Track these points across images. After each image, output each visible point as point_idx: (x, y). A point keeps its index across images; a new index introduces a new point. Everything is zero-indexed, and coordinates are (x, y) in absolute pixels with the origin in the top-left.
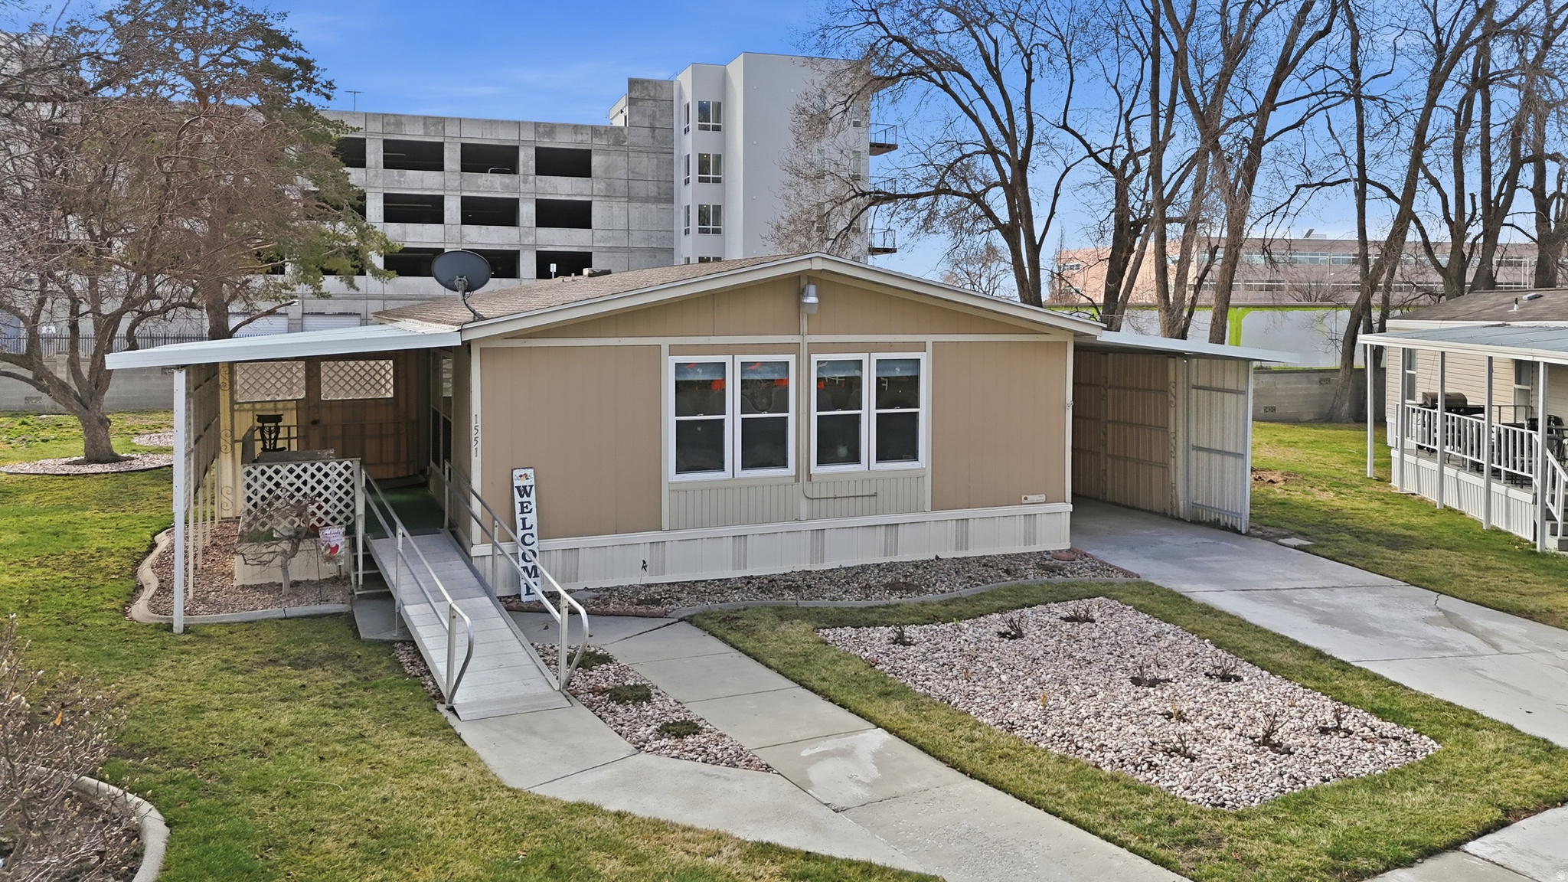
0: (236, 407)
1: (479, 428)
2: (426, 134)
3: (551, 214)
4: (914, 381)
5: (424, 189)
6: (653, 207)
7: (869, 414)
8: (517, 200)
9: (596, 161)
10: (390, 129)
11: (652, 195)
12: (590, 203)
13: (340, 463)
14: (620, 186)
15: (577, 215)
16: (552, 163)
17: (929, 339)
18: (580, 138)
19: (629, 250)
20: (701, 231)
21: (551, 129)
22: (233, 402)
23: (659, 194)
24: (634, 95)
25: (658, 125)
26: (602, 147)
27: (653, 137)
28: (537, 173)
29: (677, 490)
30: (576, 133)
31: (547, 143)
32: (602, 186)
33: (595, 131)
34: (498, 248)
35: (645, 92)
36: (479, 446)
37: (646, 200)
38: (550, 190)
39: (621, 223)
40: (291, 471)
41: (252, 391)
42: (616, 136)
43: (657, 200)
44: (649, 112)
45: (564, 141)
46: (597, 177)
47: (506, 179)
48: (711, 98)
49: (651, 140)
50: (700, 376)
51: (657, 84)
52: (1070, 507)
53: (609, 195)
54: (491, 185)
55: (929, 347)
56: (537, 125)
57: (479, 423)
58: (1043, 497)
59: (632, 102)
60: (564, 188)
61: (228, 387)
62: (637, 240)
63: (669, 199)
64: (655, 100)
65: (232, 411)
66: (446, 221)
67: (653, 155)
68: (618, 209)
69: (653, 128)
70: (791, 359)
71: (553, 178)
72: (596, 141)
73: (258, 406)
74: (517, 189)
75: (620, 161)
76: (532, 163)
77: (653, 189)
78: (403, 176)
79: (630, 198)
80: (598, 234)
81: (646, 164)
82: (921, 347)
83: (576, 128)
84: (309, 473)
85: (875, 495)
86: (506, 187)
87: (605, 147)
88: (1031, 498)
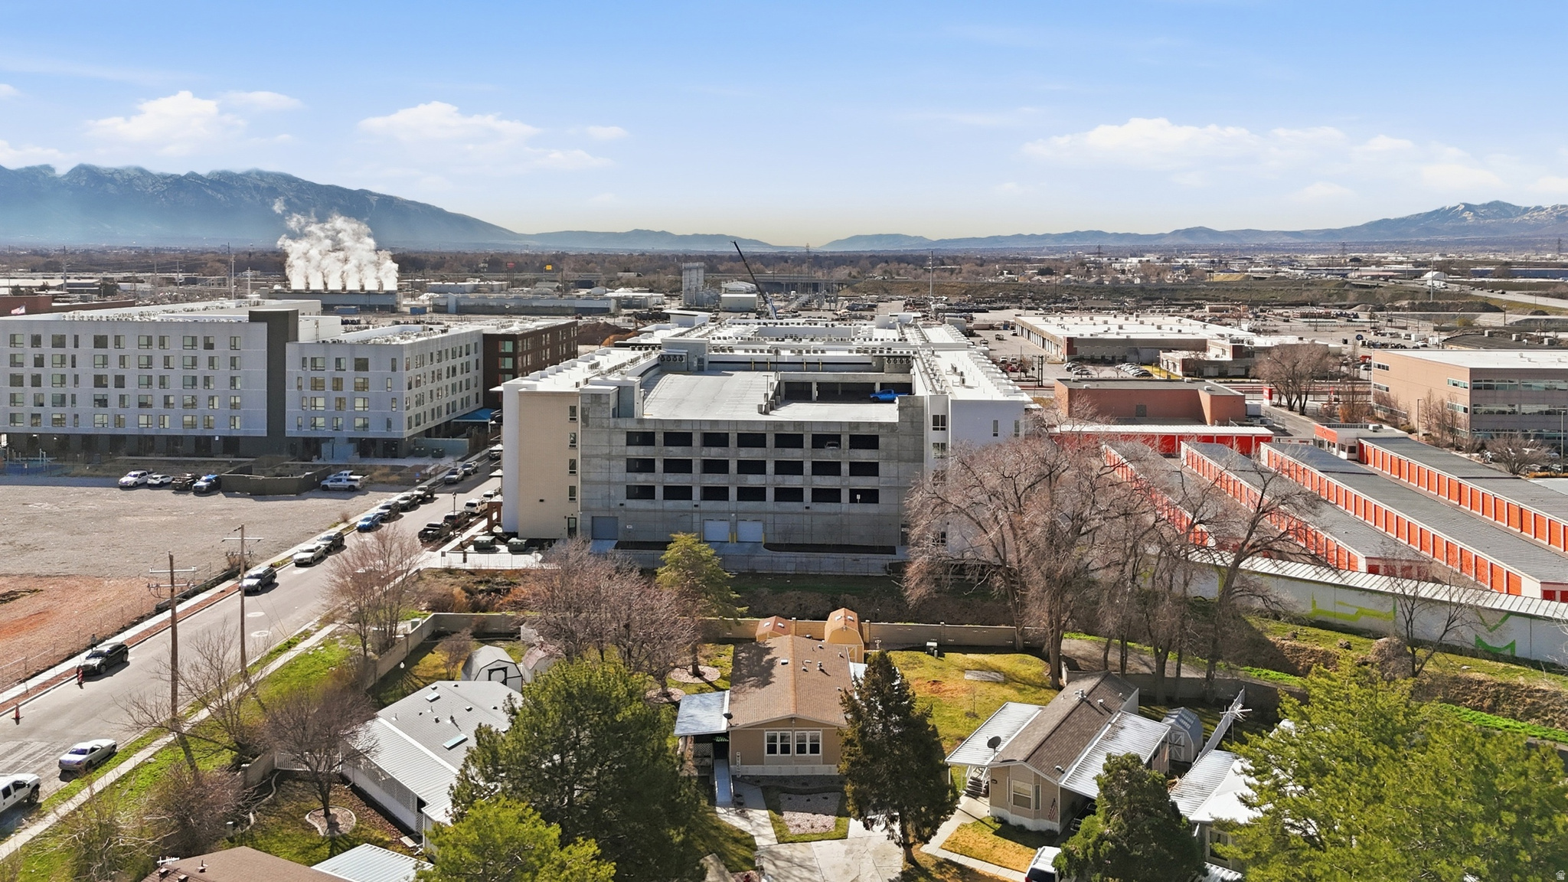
2: (795, 430)
3: (857, 469)
5: (793, 458)
6: (912, 465)
8: (840, 462)
9: (881, 440)
11: (912, 458)
12: (878, 463)
14: (894, 454)
15: (871, 469)
16: (858, 442)
17: (821, 729)
18: (872, 429)
19: (898, 488)
21: (858, 425)
23: (915, 458)
24: (902, 404)
25: (915, 420)
26: (885, 434)
27: (912, 427)
28: (851, 448)
29: (767, 758)
30: (870, 426)
31: (855, 432)
32: (884, 455)
33: (881, 425)
34: (830, 487)
35: (908, 402)
37: (908, 461)
38: (856, 456)
39: (894, 473)
42: (892, 428)
43: (914, 461)
44: (910, 413)
45: (864, 431)
46: (881, 449)
47: (834, 451)
48: (940, 413)
49: (912, 430)
53: (888, 459)
54: (827, 455)
56: (850, 424)
59: (900, 409)
60: (864, 455)
62: (903, 483)
63: (921, 461)
64: (913, 407)
66: (804, 474)
68: (893, 466)
69: (912, 422)
71: (859, 450)
72: (881, 430)
74: (840, 456)
75: (894, 440)
76: (848, 443)
77: (911, 455)
78: (785, 451)
79: (899, 460)
80: (882, 480)
81: (908, 442)
83: (871, 424)
86: (834, 455)
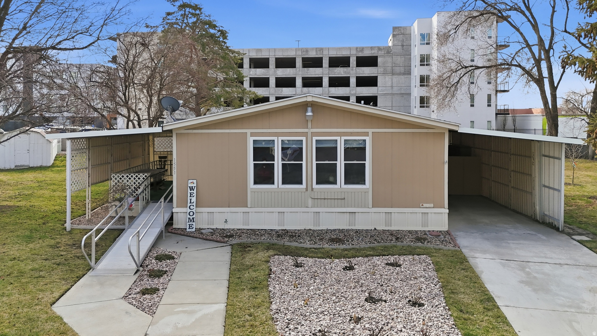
0: (155, 153)
1: (176, 163)
2: (317, 54)
3: (362, 82)
4: (364, 149)
5: (316, 75)
6: (402, 77)
7: (341, 164)
8: (349, 77)
9: (379, 60)
10: (304, 53)
11: (402, 72)
12: (377, 77)
13: (144, 174)
14: (389, 69)
15: (372, 82)
16: (363, 62)
17: (370, 131)
18: (373, 52)
19: (393, 94)
20: (421, 86)
21: (362, 49)
22: (154, 151)
23: (405, 71)
24: (395, 33)
25: (405, 44)
26: (382, 55)
27: (403, 49)
28: (357, 66)
29: (254, 191)
30: (372, 50)
31: (360, 55)
32: (382, 70)
33: (379, 49)
34: (342, 95)
35: (400, 31)
36: (176, 170)
37: (400, 74)
38: (361, 72)
39: (389, 84)
40: (127, 176)
41: (160, 147)
42: (388, 51)
43: (404, 74)
44: (401, 39)
45: (367, 53)
46: (380, 67)
47: (345, 69)
48: (425, 32)
49: (402, 50)
50: (264, 145)
51: (405, 28)
52: (447, 211)
53: (385, 73)
54: (340, 72)
55: (370, 134)
56: (357, 48)
57: (176, 162)
58: (432, 205)
59: (394, 36)
60: (367, 72)
61: (152, 146)
62: (396, 90)
63: (409, 73)
64: (404, 34)
65: (154, 154)
66: (323, 86)
67: (402, 56)
68: (388, 78)
69: (403, 46)
70: (304, 139)
71: (363, 68)
72: (380, 52)
73: (162, 153)
74: (349, 73)
75: (389, 59)
76: (355, 63)
77: (402, 70)
78: (308, 70)
79: (393, 74)
80: (380, 89)
81: (400, 60)
82: (367, 134)
83: (372, 48)
84: (133, 177)
85: (344, 199)
86: (345, 72)
87: (383, 55)
88: (425, 205)
